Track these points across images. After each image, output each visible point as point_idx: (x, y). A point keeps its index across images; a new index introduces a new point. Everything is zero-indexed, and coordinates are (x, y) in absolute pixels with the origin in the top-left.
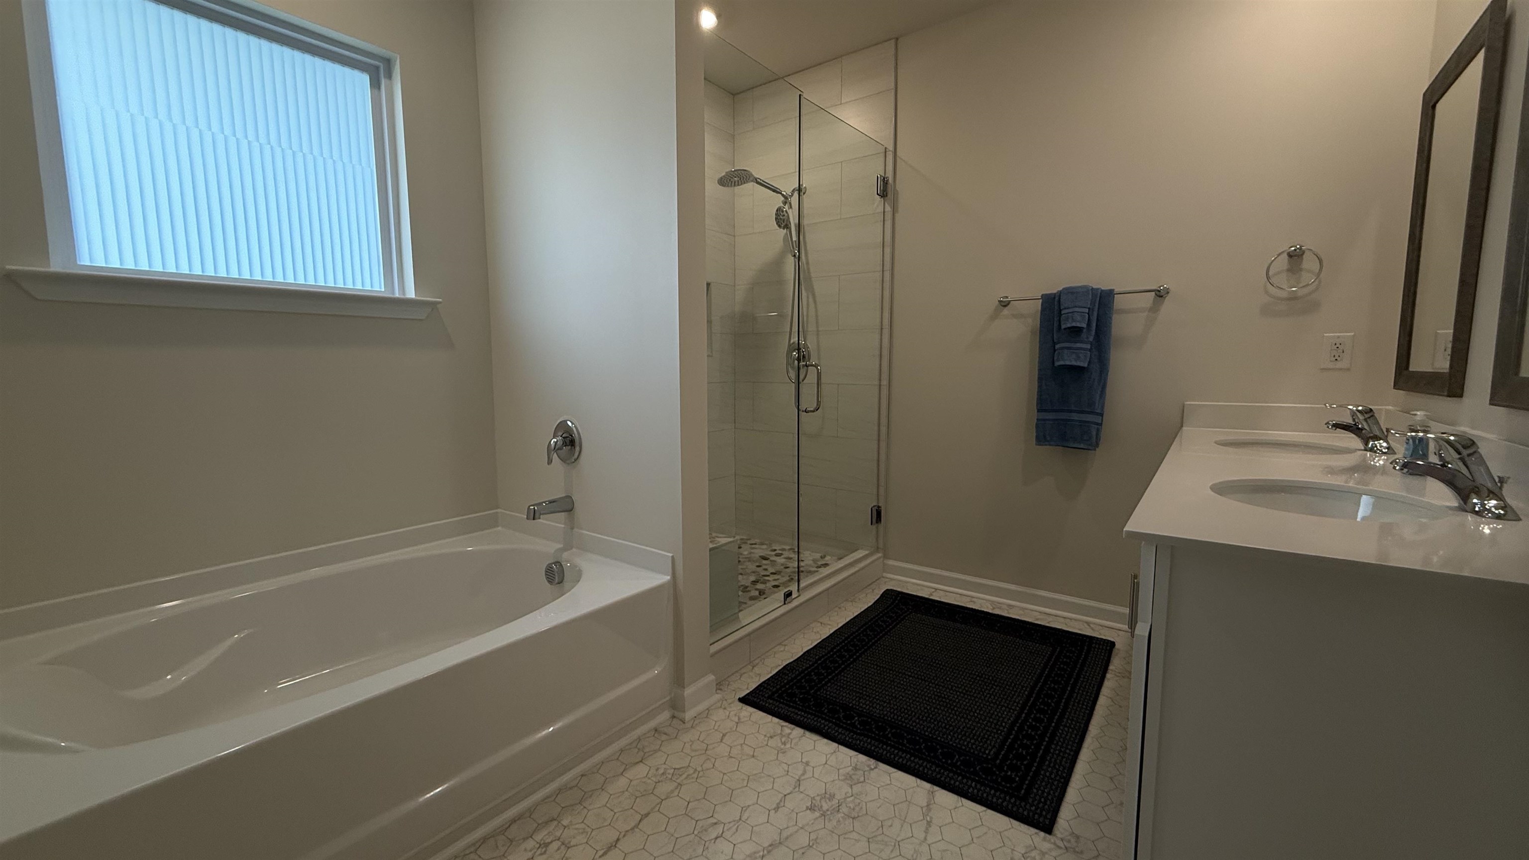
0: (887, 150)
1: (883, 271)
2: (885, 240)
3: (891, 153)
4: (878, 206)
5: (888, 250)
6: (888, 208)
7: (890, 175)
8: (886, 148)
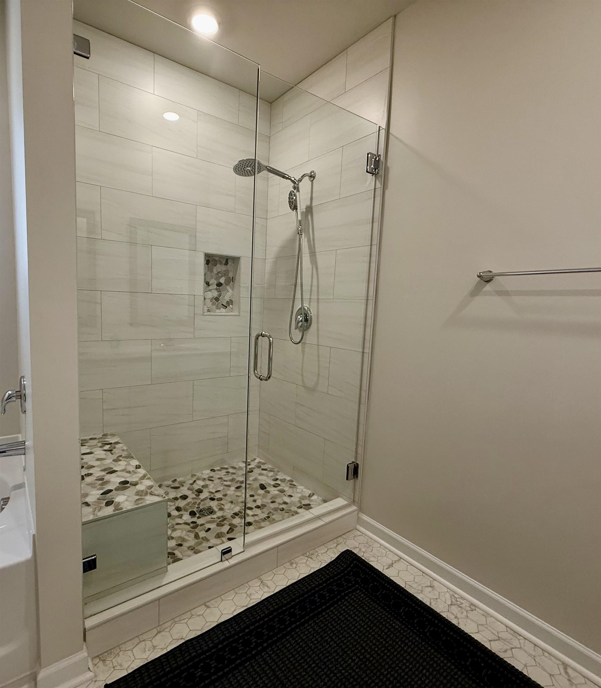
0: (381, 129)
1: (371, 245)
2: (375, 216)
3: (384, 131)
4: (370, 184)
5: (376, 225)
6: (378, 185)
7: (382, 152)
8: (380, 127)
